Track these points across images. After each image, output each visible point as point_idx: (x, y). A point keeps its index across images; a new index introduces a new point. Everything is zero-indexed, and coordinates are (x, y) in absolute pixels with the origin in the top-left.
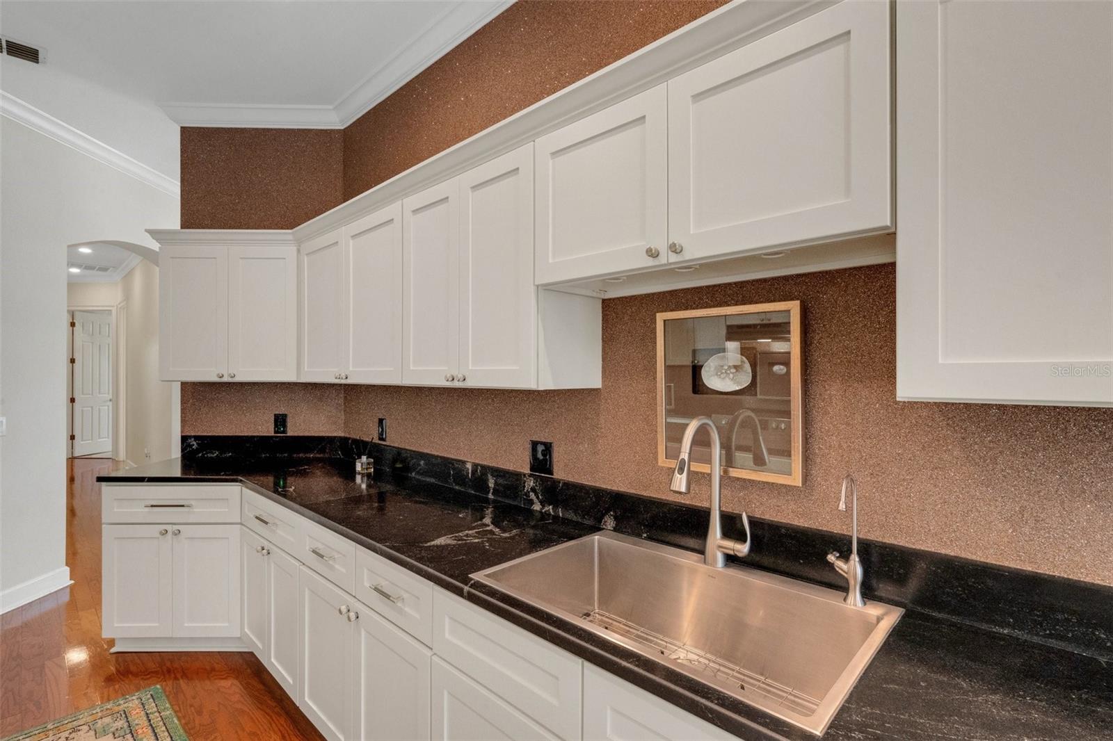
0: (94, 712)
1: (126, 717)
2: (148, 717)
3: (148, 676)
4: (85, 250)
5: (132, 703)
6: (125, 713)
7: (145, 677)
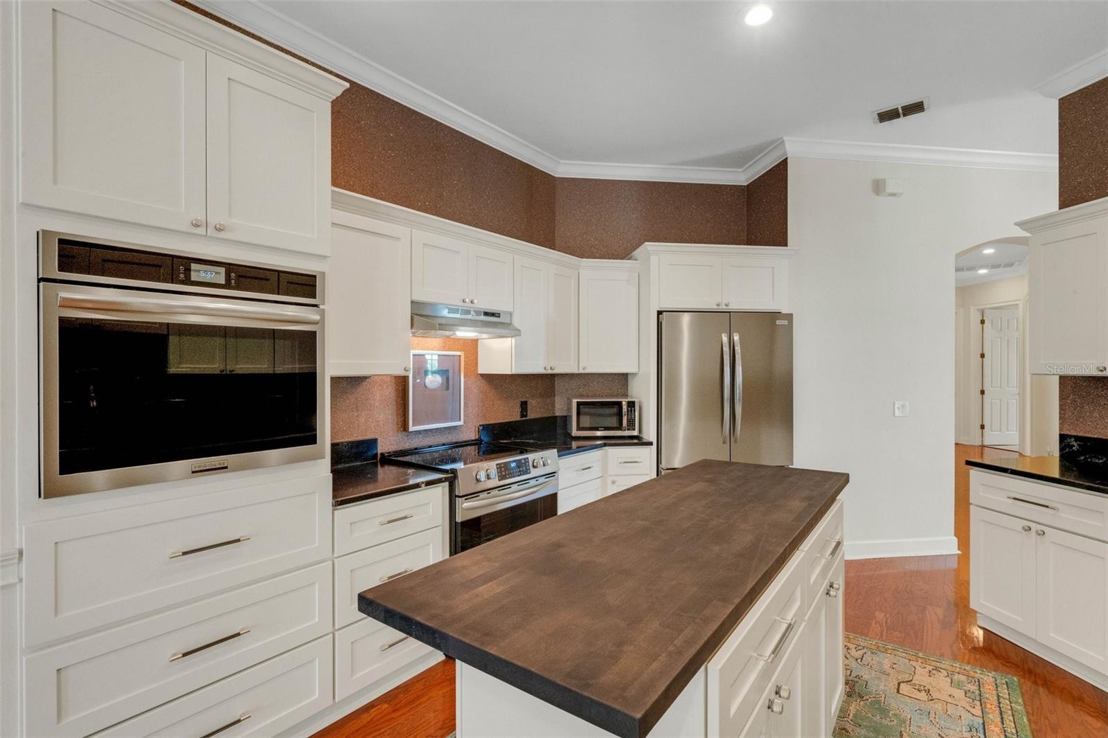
0: (954, 665)
1: (979, 685)
2: (999, 699)
3: (1008, 664)
4: (989, 251)
5: (988, 678)
6: (979, 681)
7: (1005, 663)
